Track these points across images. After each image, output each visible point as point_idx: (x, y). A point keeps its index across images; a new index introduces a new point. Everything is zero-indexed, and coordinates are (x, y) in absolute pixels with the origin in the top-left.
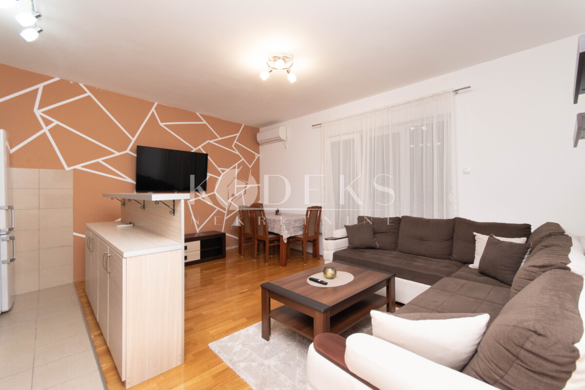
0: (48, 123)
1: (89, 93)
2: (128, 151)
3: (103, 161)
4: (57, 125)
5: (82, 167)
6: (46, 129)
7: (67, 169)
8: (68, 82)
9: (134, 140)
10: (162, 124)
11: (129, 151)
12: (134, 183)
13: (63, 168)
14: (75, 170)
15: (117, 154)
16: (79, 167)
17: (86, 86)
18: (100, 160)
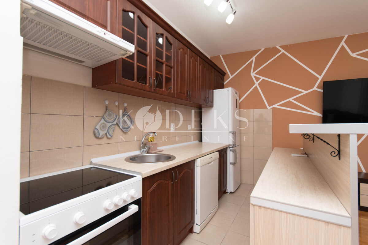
0: (257, 79)
1: (283, 51)
2: (315, 88)
3: (293, 99)
4: (263, 79)
5: (278, 106)
6: (257, 84)
7: (269, 108)
8: (269, 48)
9: (320, 78)
10: (354, 55)
11: (317, 88)
12: (321, 115)
13: (267, 108)
14: (273, 108)
15: (305, 92)
16: (276, 106)
17: (280, 47)
18: (291, 99)
